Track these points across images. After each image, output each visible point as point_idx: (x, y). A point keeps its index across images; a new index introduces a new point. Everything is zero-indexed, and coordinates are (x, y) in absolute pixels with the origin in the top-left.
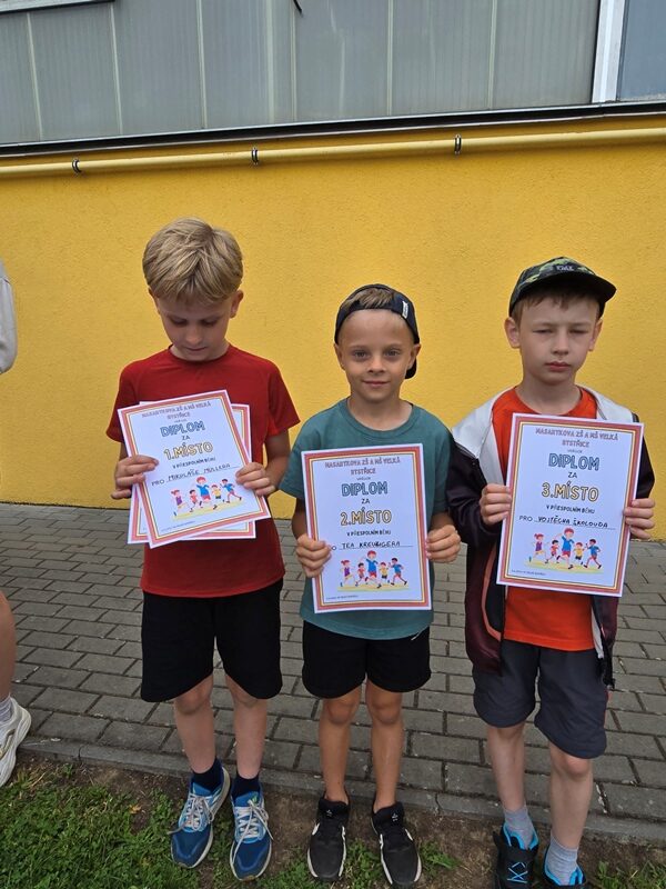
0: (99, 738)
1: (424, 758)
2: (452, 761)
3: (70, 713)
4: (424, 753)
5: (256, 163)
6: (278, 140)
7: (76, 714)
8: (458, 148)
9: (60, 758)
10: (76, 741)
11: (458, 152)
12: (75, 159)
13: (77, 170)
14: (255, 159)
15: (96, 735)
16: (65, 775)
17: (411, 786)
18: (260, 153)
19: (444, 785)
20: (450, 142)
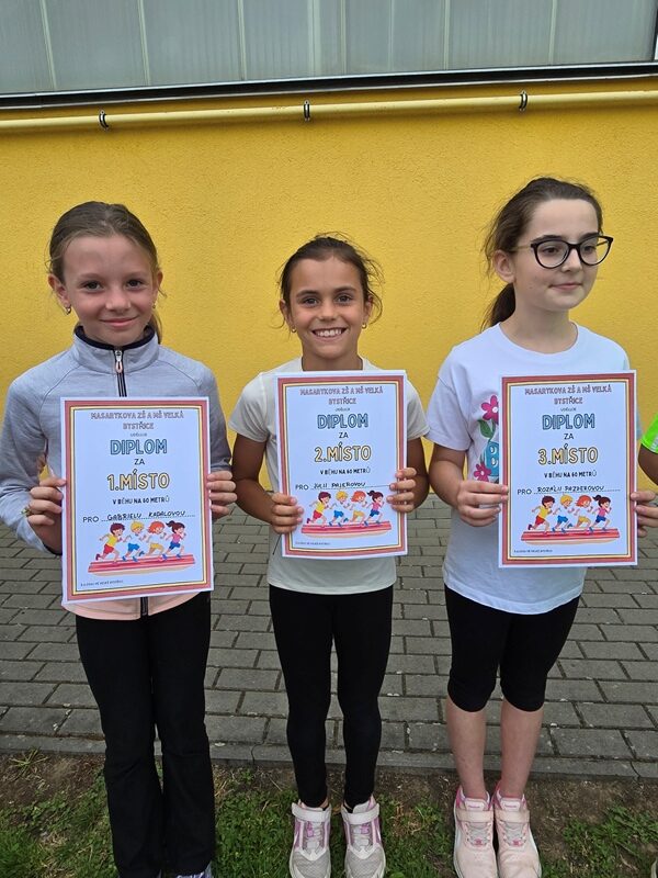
0: (265, 738)
1: (600, 728)
2: (629, 729)
3: (221, 714)
4: (598, 723)
5: (308, 119)
6: (329, 93)
7: (228, 714)
8: (523, 105)
9: (232, 763)
10: (242, 743)
11: (523, 109)
12: (102, 112)
13: (104, 124)
14: (307, 114)
15: (261, 735)
16: (245, 780)
17: (602, 757)
18: (314, 108)
19: (634, 754)
20: (516, 99)
